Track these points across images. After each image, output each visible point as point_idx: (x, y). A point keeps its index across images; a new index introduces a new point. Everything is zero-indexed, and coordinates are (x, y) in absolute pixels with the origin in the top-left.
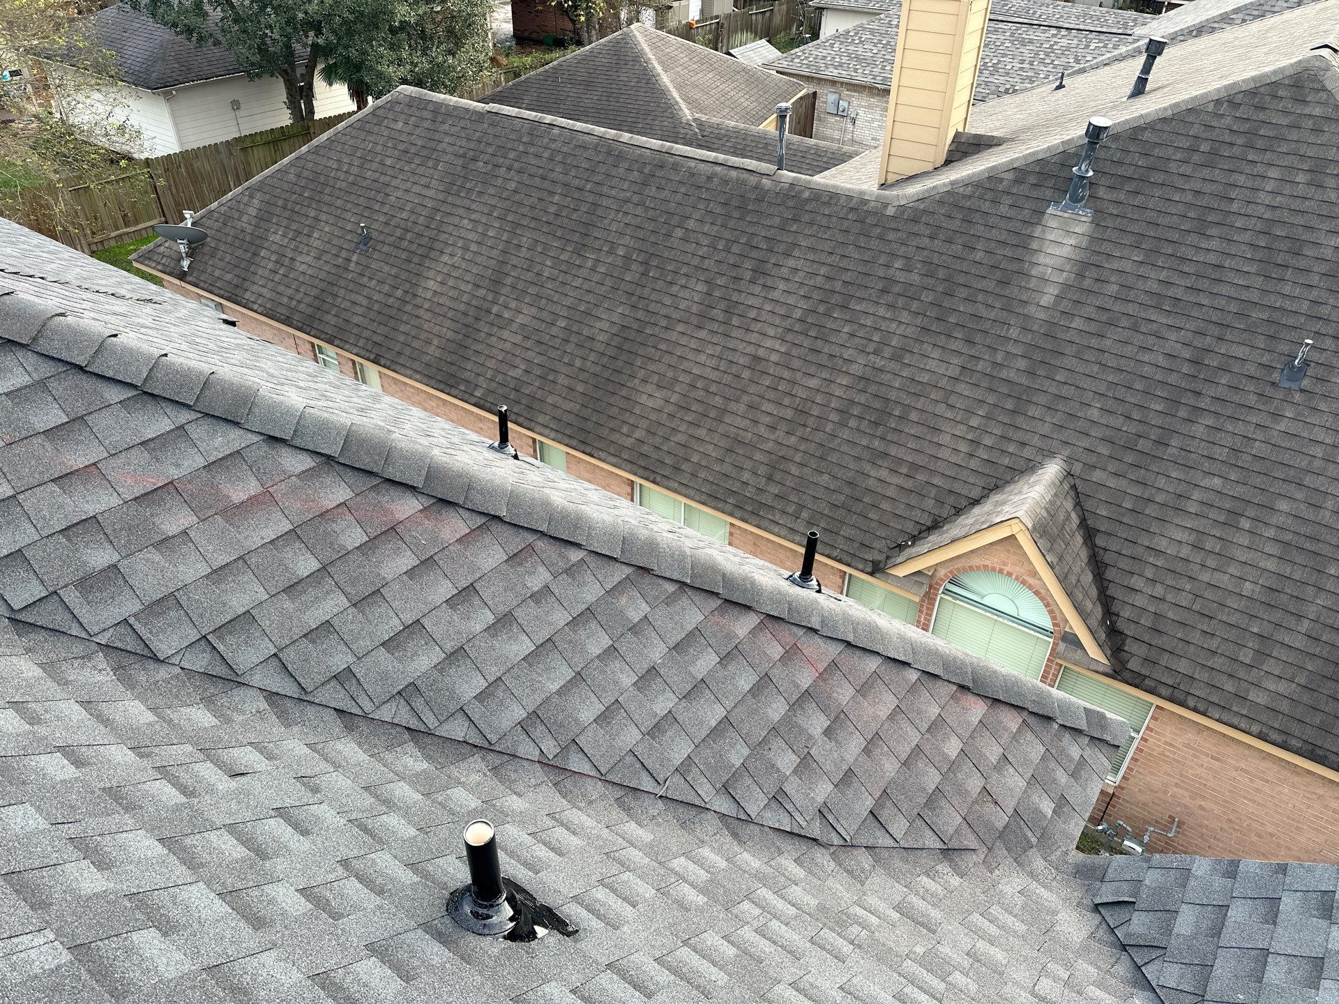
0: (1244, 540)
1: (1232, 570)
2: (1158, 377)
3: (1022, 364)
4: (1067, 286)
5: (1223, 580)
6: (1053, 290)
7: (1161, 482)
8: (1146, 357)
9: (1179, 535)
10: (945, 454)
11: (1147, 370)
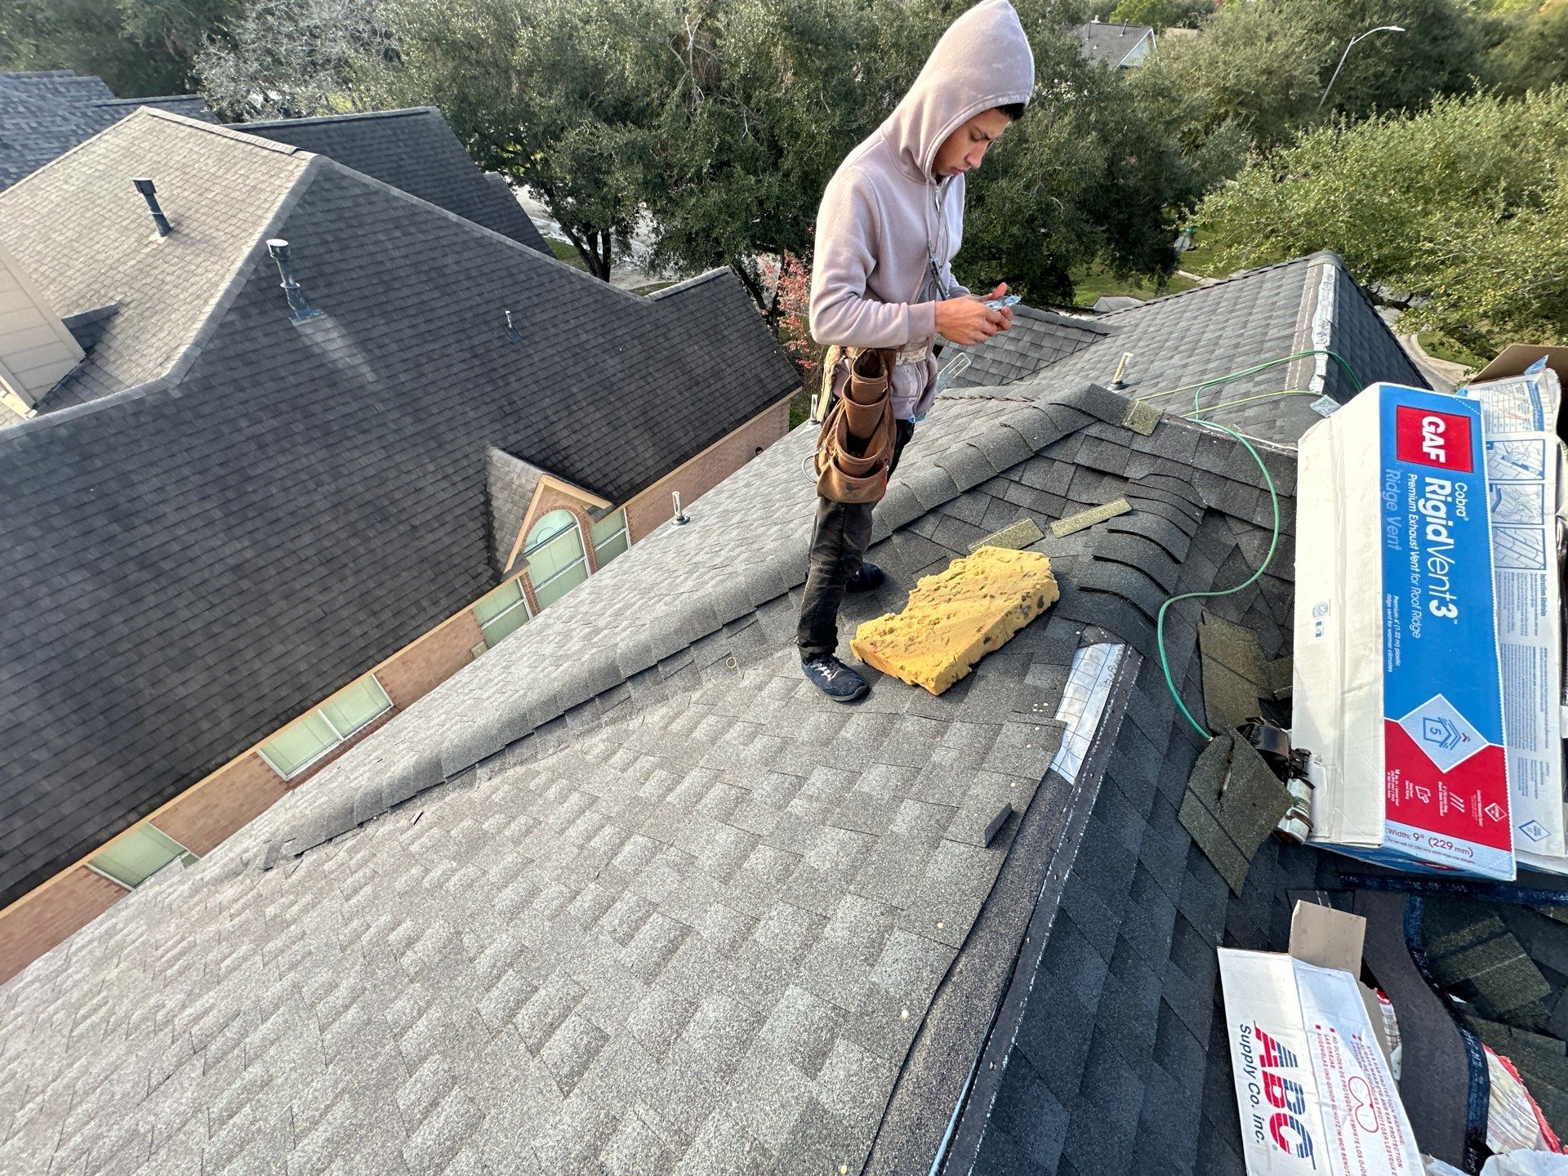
0: (581, 414)
1: (594, 429)
2: (472, 375)
3: (408, 420)
4: (369, 362)
5: (596, 435)
6: (365, 369)
7: (533, 419)
8: (455, 370)
9: (565, 433)
10: (442, 496)
11: (464, 375)
